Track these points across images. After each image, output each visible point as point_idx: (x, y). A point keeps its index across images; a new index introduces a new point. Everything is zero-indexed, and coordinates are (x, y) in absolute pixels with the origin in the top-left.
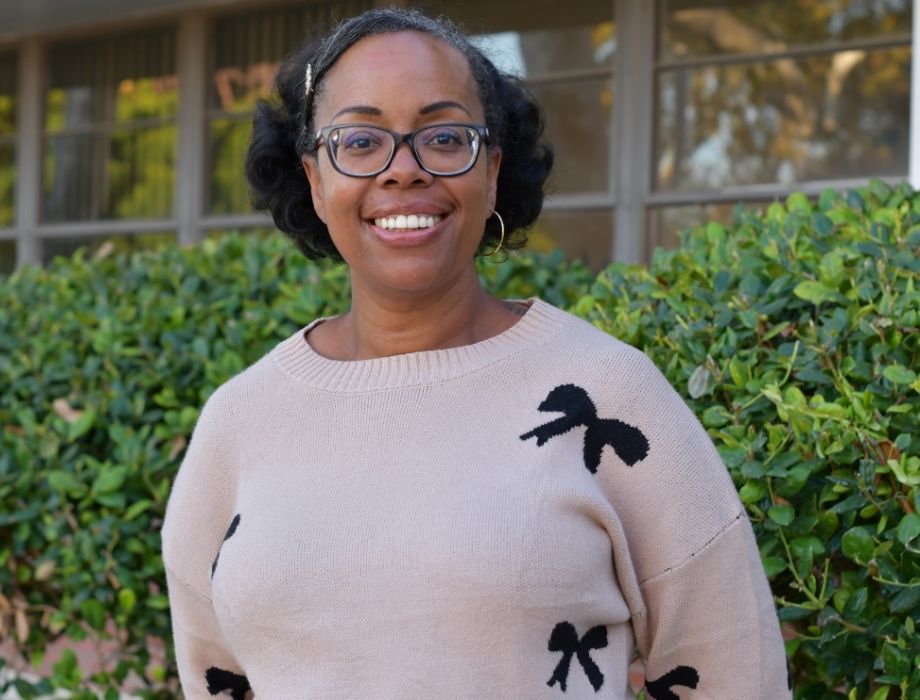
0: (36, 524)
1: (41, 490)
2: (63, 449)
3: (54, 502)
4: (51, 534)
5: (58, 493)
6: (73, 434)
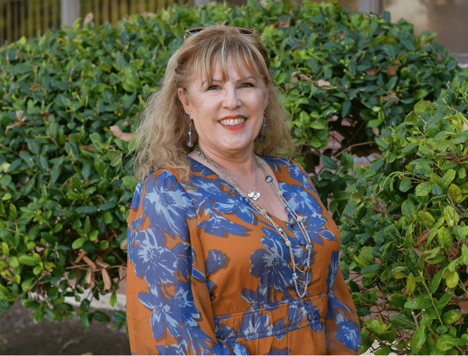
3: (125, 197)
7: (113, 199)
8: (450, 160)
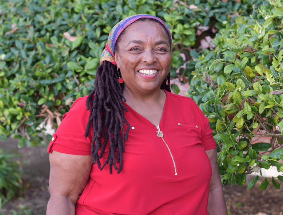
0: (63, 83)
1: (64, 69)
2: (71, 52)
3: (70, 74)
4: (70, 87)
5: (71, 71)
6: (74, 46)
7: (62, 75)
8: (247, 52)
